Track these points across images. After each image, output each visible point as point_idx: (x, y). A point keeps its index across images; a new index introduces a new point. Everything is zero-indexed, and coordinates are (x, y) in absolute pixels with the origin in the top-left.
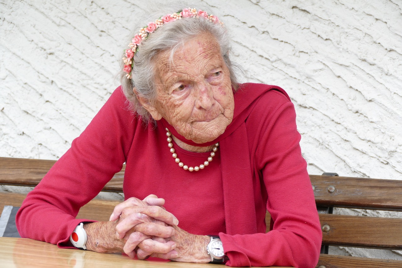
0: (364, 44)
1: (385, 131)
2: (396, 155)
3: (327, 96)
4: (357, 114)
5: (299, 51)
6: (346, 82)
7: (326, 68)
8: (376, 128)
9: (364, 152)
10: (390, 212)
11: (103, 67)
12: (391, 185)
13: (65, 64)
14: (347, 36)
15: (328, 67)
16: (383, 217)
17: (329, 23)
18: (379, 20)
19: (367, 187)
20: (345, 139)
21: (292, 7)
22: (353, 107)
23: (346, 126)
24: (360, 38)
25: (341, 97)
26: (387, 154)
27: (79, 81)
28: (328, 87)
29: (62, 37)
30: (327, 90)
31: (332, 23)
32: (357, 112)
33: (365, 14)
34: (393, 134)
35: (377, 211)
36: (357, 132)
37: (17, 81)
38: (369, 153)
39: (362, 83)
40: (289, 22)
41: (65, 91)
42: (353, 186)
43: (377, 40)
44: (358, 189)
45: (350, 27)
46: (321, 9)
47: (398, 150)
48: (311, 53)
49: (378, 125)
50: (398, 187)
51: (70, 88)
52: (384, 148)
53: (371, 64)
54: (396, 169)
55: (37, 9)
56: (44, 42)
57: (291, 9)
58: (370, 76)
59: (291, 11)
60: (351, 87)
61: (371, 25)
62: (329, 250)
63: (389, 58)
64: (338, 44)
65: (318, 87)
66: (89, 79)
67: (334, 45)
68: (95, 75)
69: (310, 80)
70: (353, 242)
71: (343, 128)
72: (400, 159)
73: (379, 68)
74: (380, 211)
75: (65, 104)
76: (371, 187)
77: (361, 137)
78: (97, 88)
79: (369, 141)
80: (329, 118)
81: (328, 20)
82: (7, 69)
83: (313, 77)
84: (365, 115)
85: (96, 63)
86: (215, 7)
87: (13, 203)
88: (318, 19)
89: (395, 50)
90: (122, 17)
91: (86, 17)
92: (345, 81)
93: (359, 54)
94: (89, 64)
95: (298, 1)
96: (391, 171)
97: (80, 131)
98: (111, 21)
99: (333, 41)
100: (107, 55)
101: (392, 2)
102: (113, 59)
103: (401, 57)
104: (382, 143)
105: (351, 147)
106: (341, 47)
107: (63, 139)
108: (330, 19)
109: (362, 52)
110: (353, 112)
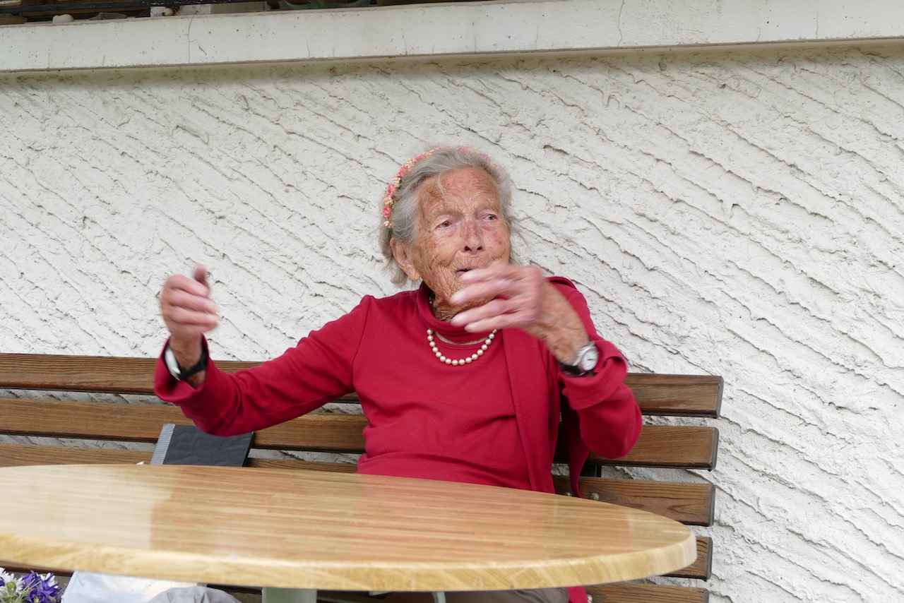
0: (641, 193)
1: (673, 310)
2: (688, 341)
3: (594, 265)
4: (635, 287)
5: (554, 206)
6: (619, 246)
7: (592, 227)
8: (661, 306)
9: (646, 338)
10: (683, 418)
11: (291, 233)
12: (684, 382)
13: (240, 230)
14: (619, 183)
15: (594, 225)
16: (674, 425)
17: (594, 167)
18: (661, 160)
19: (651, 385)
20: (619, 321)
21: (543, 146)
22: (629, 279)
23: (620, 304)
24: (636, 186)
25: (613, 265)
26: (676, 339)
27: (259, 254)
28: (595, 252)
29: (236, 195)
30: (594, 257)
31: (598, 166)
32: (635, 285)
34: (684, 314)
35: (666, 417)
36: (636, 312)
37: (176, 255)
38: (652, 340)
39: (640, 246)
40: (540, 167)
41: (241, 267)
42: (633, 384)
43: (658, 188)
44: (640, 388)
45: (622, 171)
46: (582, 148)
47: (691, 334)
48: (571, 207)
49: (664, 302)
50: (693, 385)
51: (248, 263)
52: (673, 332)
53: (651, 221)
54: (689, 360)
55: (200, 158)
56: (212, 202)
57: (543, 149)
58: (651, 237)
59: (543, 151)
60: (626, 252)
61: (650, 167)
62: (603, 471)
63: (676, 212)
64: (607, 194)
65: (583, 253)
66: (273, 251)
67: (601, 196)
68: (281, 245)
69: (570, 244)
70: (635, 460)
71: (617, 307)
72: (694, 347)
73: (663, 225)
74: (669, 418)
75: (241, 285)
76: (658, 385)
77: (640, 318)
78: (284, 262)
79: (652, 324)
80: (598, 294)
81: (592, 163)
82: (162, 240)
83: (574, 240)
84: (645, 288)
85: (282, 228)
87: (174, 420)
88: (579, 161)
89: (683, 200)
90: (316, 166)
92: (617, 244)
93: (635, 207)
94: (273, 229)
95: (552, 138)
96: (684, 363)
97: (263, 320)
98: (301, 171)
99: (600, 190)
100: (297, 218)
101: (677, 136)
102: (305, 222)
103: (691, 210)
104: (669, 326)
105: (628, 332)
106: (611, 198)
107: (240, 332)
108: (595, 161)
109: (639, 205)
110: (630, 286)
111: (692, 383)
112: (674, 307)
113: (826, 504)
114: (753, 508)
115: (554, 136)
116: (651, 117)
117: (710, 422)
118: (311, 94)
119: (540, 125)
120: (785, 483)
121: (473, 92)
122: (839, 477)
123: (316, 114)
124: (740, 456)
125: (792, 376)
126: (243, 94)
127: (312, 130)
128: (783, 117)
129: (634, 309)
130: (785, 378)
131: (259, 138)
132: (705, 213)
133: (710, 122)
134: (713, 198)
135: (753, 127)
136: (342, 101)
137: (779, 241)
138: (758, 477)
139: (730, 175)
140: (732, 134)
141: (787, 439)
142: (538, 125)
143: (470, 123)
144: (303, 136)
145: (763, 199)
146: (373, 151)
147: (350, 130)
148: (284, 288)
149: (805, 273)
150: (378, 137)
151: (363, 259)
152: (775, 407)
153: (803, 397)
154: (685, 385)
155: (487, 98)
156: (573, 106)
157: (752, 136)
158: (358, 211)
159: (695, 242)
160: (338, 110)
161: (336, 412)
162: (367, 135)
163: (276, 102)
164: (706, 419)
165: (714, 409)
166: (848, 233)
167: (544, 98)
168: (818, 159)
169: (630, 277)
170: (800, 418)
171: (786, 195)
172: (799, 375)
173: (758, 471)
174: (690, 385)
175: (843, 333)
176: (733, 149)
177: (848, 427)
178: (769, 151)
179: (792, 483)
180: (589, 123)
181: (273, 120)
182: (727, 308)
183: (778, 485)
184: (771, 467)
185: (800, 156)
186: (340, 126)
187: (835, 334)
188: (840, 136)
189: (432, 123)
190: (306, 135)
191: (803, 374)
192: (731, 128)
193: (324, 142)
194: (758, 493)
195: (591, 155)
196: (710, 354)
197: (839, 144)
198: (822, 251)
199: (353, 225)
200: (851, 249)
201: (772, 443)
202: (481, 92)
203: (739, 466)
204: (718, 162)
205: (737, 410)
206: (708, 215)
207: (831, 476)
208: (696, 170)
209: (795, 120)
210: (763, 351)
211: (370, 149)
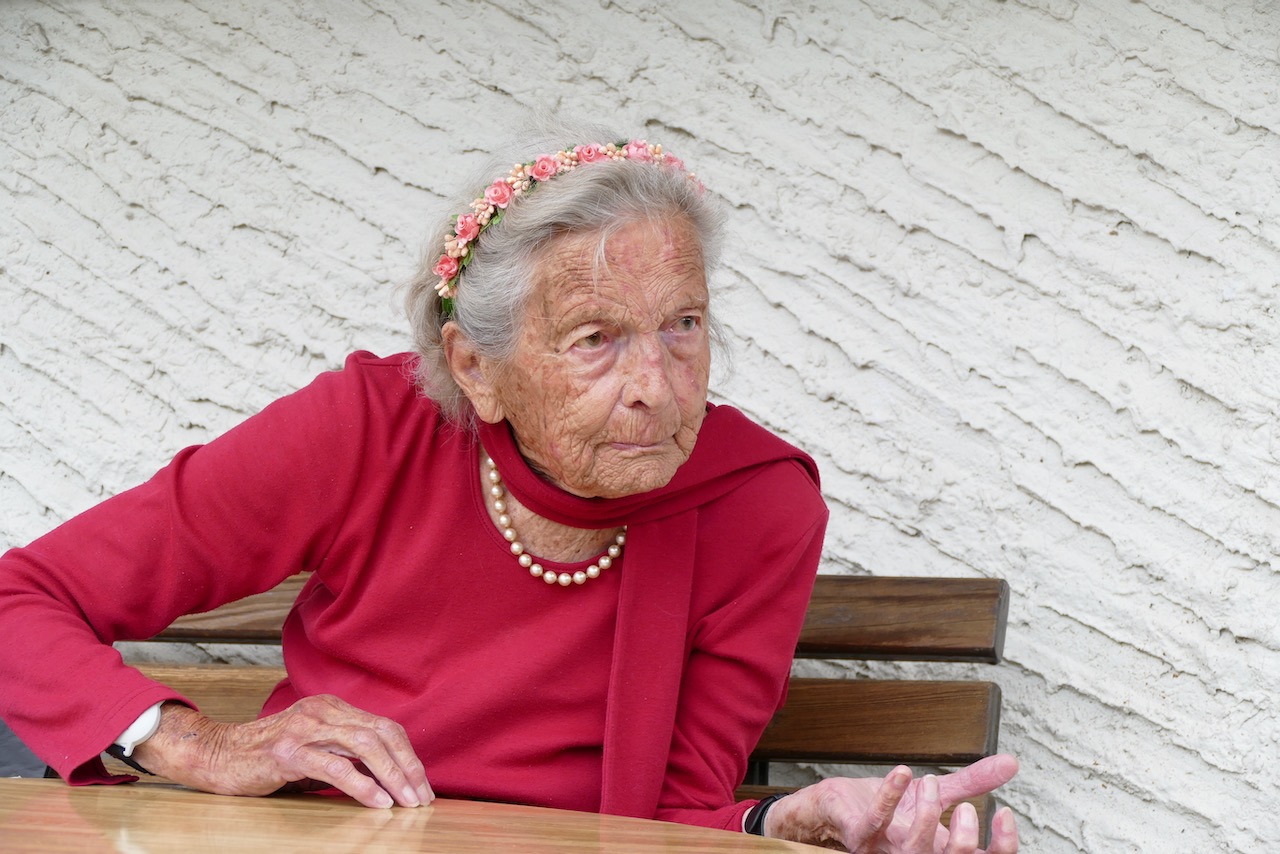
0: (842, 214)
1: (907, 448)
2: (939, 509)
3: (748, 359)
4: (830, 405)
6: (799, 320)
7: (744, 283)
8: (883, 440)
9: (854, 505)
10: (931, 665)
11: (139, 301)
12: (930, 591)
13: (35, 297)
14: (797, 194)
15: (748, 279)
16: (911, 678)
17: (747, 162)
18: (881, 148)
21: (645, 122)
22: (818, 386)
23: (802, 437)
24: (830, 200)
25: (786, 359)
26: (915, 508)
27: (75, 343)
28: (750, 334)
29: (27, 225)
30: (748, 342)
31: (756, 160)
32: (831, 399)
33: (841, 133)
34: (930, 455)
35: (896, 663)
36: (833, 452)
38: (867, 508)
39: (840, 321)
41: (38, 371)
42: (830, 598)
43: (876, 203)
44: (841, 606)
45: (802, 171)
46: (723, 124)
47: (944, 496)
49: (889, 432)
50: (948, 597)
51: (51, 362)
52: (908, 492)
53: (862, 269)
54: (941, 548)
57: (644, 128)
58: (862, 302)
59: (644, 131)
60: (811, 332)
61: (858, 162)
62: (771, 773)
63: (910, 251)
64: (773, 218)
66: (102, 337)
67: (762, 221)
68: (118, 325)
70: (832, 749)
72: (950, 521)
73: (885, 277)
74: (902, 663)
75: (39, 407)
76: (877, 600)
77: (843, 464)
78: (125, 360)
79: (866, 475)
80: (758, 417)
81: (743, 155)
84: (851, 405)
85: (121, 292)
86: (437, 128)
89: (926, 227)
90: (187, 165)
91: (90, 168)
92: (795, 316)
93: (830, 243)
94: (101, 294)
95: (662, 106)
96: (929, 553)
97: (83, 477)
98: (158, 175)
99: (760, 209)
100: (149, 270)
101: (913, 98)
102: (166, 279)
103: (942, 247)
104: (900, 480)
106: (781, 225)
107: (38, 503)
108: (749, 150)
109: (837, 237)
110: (821, 400)
111: (948, 593)
112: (909, 440)
113: (1217, 831)
114: (1071, 841)
115: (666, 102)
116: (859, 61)
117: (983, 672)
118: (176, 19)
119: (638, 81)
120: (1135, 792)
121: (502, 13)
122: (1242, 777)
123: (187, 59)
124: (1046, 739)
125: (1147, 578)
126: (37, 21)
127: (179, 93)
128: (1123, 59)
129: (830, 447)
130: (1132, 582)
131: (71, 110)
132: (968, 252)
133: (977, 71)
134: (984, 223)
135: (1062, 78)
136: (239, 34)
137: (1118, 307)
138: (1082, 781)
139: (1019, 175)
140: (1021, 94)
141: (1139, 704)
142: (633, 78)
143: (499, 75)
144: (160, 105)
145: (1084, 223)
146: (302, 133)
147: (255, 92)
148: (127, 412)
149: (1171, 371)
150: (313, 105)
151: (286, 351)
152: (1113, 640)
153: (1168, 619)
154: (932, 599)
155: (531, 24)
156: (702, 40)
157: (1062, 97)
158: (274, 256)
159: (949, 312)
160: (229, 51)
161: (234, 661)
162: (289, 101)
163: (104, 36)
164: (976, 665)
165: (992, 646)
166: (1254, 290)
167: (646, 24)
168: (1193, 142)
169: (821, 382)
170: (1163, 662)
171: (1131, 214)
172: (1160, 576)
173: (1081, 768)
174: (942, 598)
175: (1246, 491)
176: (1024, 123)
177: (1257, 678)
178: (1096, 127)
179: (1147, 792)
180: (734, 74)
181: (100, 72)
182: (1014, 442)
183: (1122, 797)
184: (1107, 760)
185: (1158, 136)
186: (234, 83)
187: (1230, 493)
188: (1236, 95)
189: (421, 76)
190: (166, 102)
191: (1167, 574)
192: (1018, 81)
193: (204, 117)
194: (1081, 815)
195: (742, 139)
196: (981, 535)
197: (1236, 113)
198: (1203, 327)
199: (265, 283)
200: (1262, 322)
201: (1109, 713)
202: (517, 13)
203: (1044, 759)
204: (994, 151)
205: (1039, 647)
206: (974, 256)
207: (1225, 776)
208: (951, 166)
209: (1147, 65)
210: (1088, 528)
211: (297, 130)
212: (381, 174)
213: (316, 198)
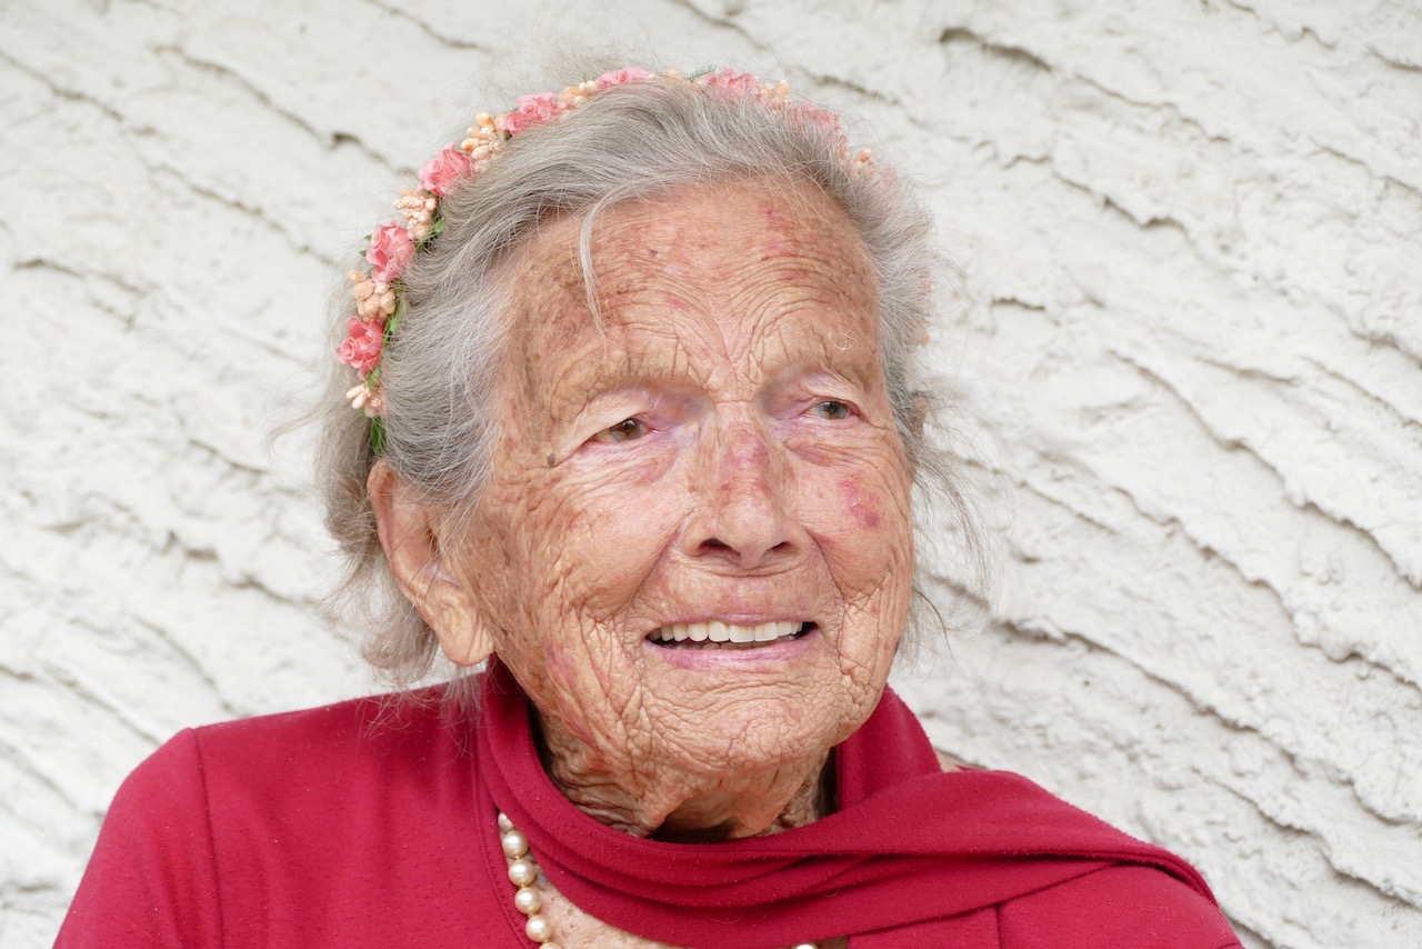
0: (1378, 241)
3: (1167, 566)
4: (1351, 668)
5: (988, 300)
6: (1282, 480)
7: (1159, 395)
9: (1404, 895)
15: (1168, 387)
17: (1166, 124)
20: (1284, 819)
21: (939, 34)
22: (1326, 628)
23: (1286, 741)
24: (1353, 209)
25: (1253, 568)
28: (1173, 509)
30: (1169, 528)
31: (1186, 121)
32: (1354, 656)
33: (1377, 61)
39: (1374, 480)
40: (922, 125)
45: (1290, 145)
46: (1115, 39)
48: (1064, 305)
57: (937, 47)
59: (936, 55)
60: (1311, 507)
64: (1224, 248)
65: (1115, 514)
67: (1201, 257)
69: (1061, 471)
71: (1271, 754)
77: (1377, 803)
80: (1188, 697)
81: (1157, 108)
83: (1079, 455)
84: (1398, 670)
86: (472, 46)
88: (1097, 100)
92: (1273, 469)
93: (1353, 306)
99: (1197, 229)
105: (1321, 867)
106: (1243, 264)
108: (1172, 97)
109: (1369, 294)
110: (1330, 659)
129: (1349, 765)
146: (171, 58)
151: (131, 543)
158: (107, 330)
169: (1332, 619)
199: (84, 391)
211: (159, 50)
212: (347, 150)
213: (201, 202)
